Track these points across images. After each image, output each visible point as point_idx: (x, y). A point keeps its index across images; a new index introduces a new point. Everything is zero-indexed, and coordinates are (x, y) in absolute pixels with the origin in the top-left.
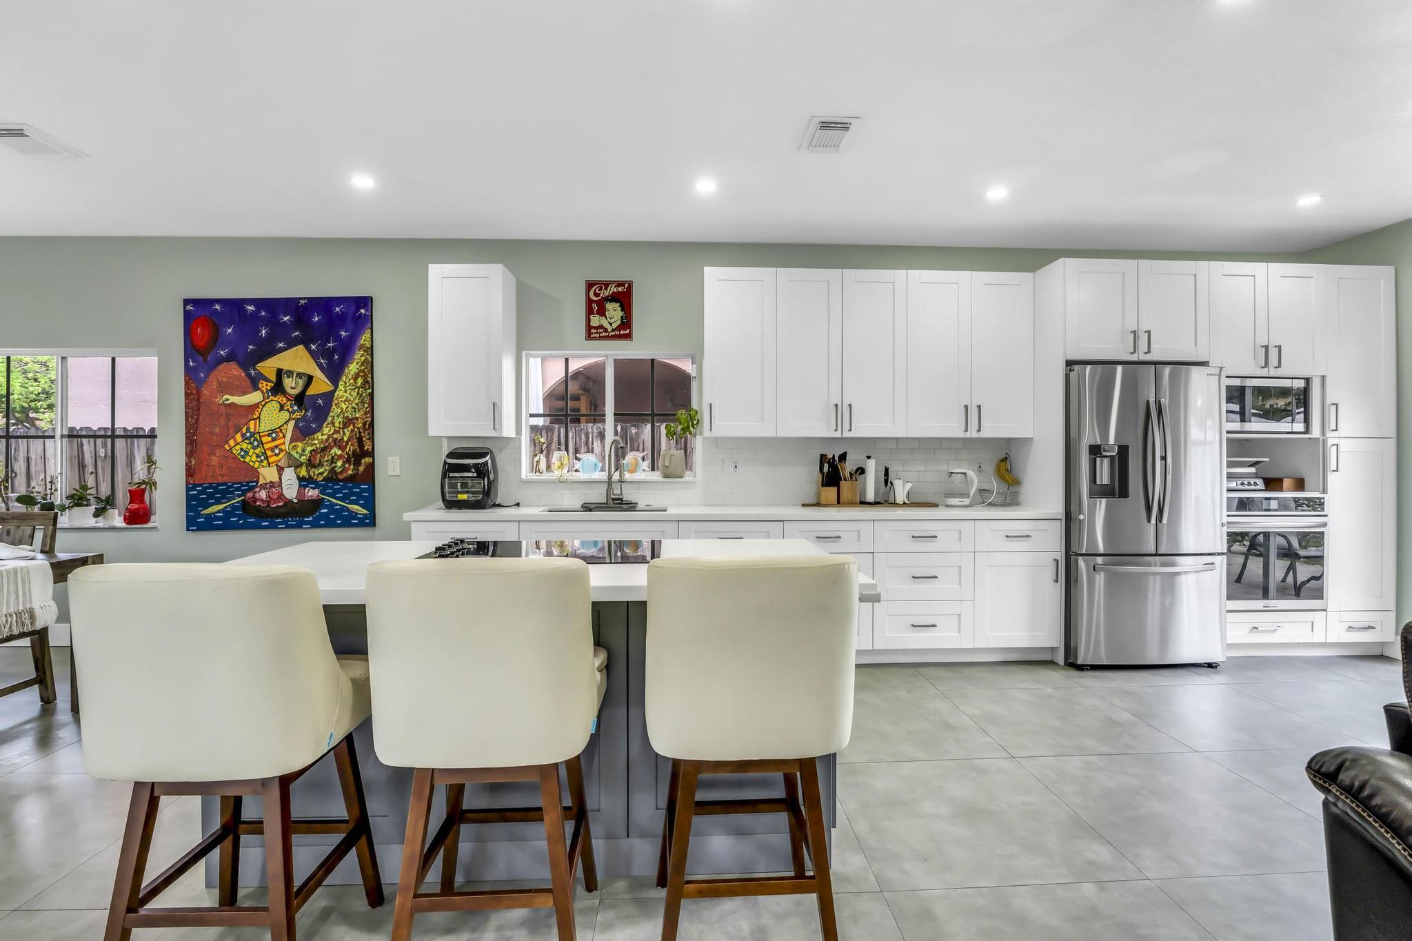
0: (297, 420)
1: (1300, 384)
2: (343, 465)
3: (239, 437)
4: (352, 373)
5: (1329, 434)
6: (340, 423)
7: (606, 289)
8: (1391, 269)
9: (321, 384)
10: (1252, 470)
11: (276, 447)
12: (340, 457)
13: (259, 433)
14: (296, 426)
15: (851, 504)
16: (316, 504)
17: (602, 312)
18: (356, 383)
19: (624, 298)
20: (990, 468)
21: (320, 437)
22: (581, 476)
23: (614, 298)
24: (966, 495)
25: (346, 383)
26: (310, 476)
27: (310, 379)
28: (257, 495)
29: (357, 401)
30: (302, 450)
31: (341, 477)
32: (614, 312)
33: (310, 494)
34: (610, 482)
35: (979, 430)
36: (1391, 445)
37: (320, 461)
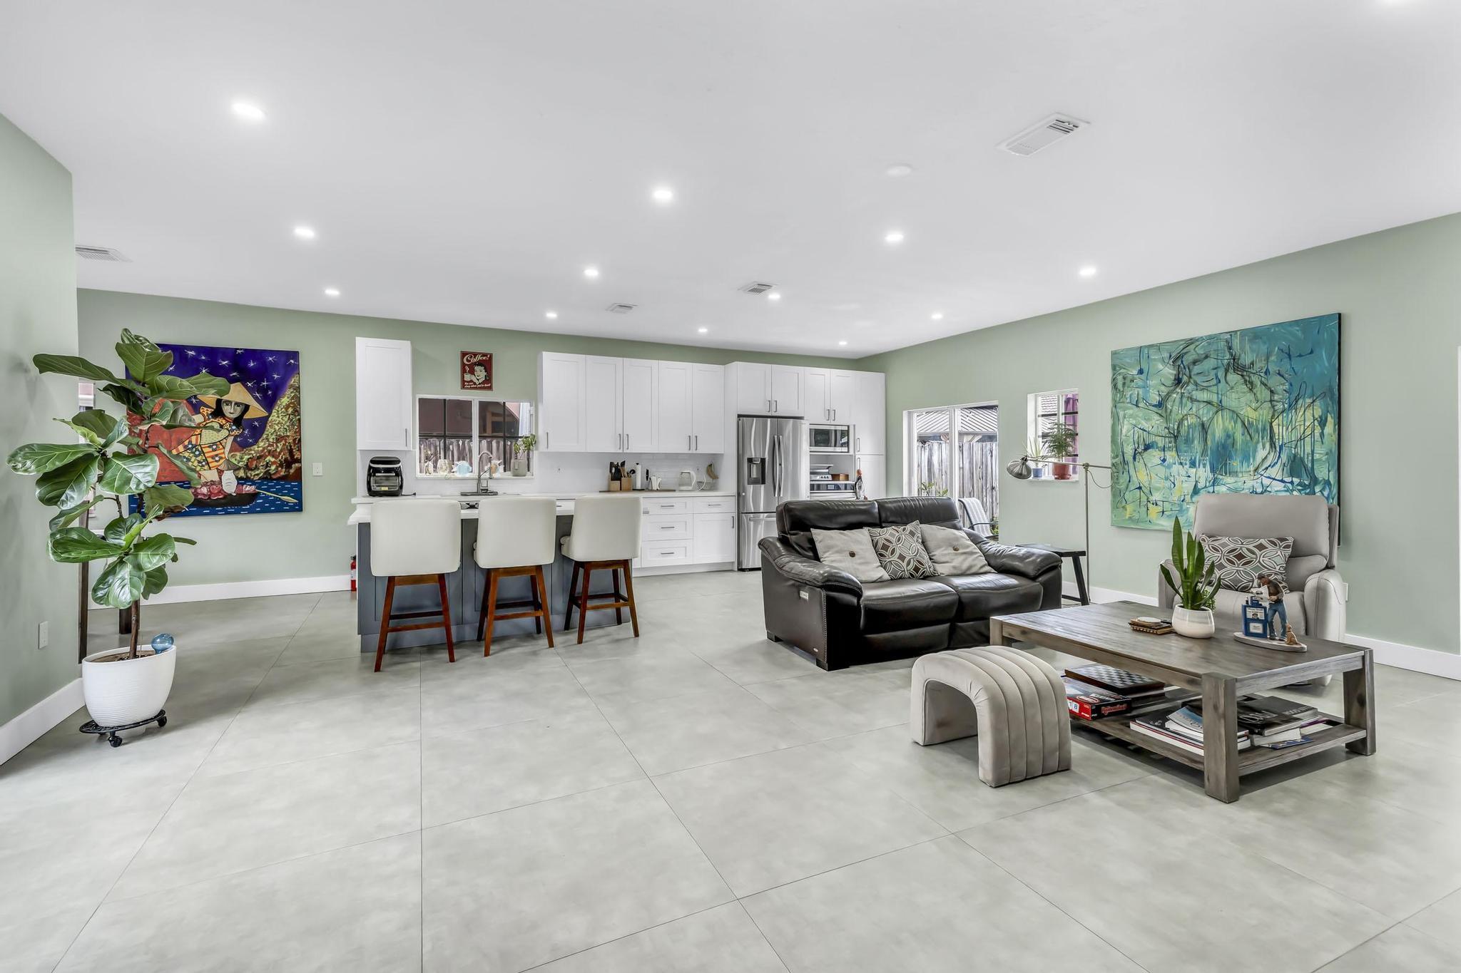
0: (236, 437)
1: (846, 428)
2: (277, 468)
3: (181, 448)
4: (284, 404)
5: (856, 453)
6: (273, 439)
7: (475, 358)
8: (883, 374)
9: (257, 411)
10: (827, 471)
11: (217, 455)
12: (274, 463)
13: (200, 445)
14: (235, 440)
15: (628, 490)
16: (254, 496)
17: (472, 372)
18: (287, 411)
19: (487, 363)
20: (704, 470)
21: (256, 449)
22: (458, 475)
23: (480, 363)
24: (689, 484)
25: (278, 411)
26: (247, 477)
27: (247, 408)
28: (199, 491)
29: (288, 424)
30: (241, 458)
31: (274, 477)
32: (480, 373)
33: (247, 489)
34: (479, 478)
35: (696, 449)
36: (883, 459)
37: (256, 465)
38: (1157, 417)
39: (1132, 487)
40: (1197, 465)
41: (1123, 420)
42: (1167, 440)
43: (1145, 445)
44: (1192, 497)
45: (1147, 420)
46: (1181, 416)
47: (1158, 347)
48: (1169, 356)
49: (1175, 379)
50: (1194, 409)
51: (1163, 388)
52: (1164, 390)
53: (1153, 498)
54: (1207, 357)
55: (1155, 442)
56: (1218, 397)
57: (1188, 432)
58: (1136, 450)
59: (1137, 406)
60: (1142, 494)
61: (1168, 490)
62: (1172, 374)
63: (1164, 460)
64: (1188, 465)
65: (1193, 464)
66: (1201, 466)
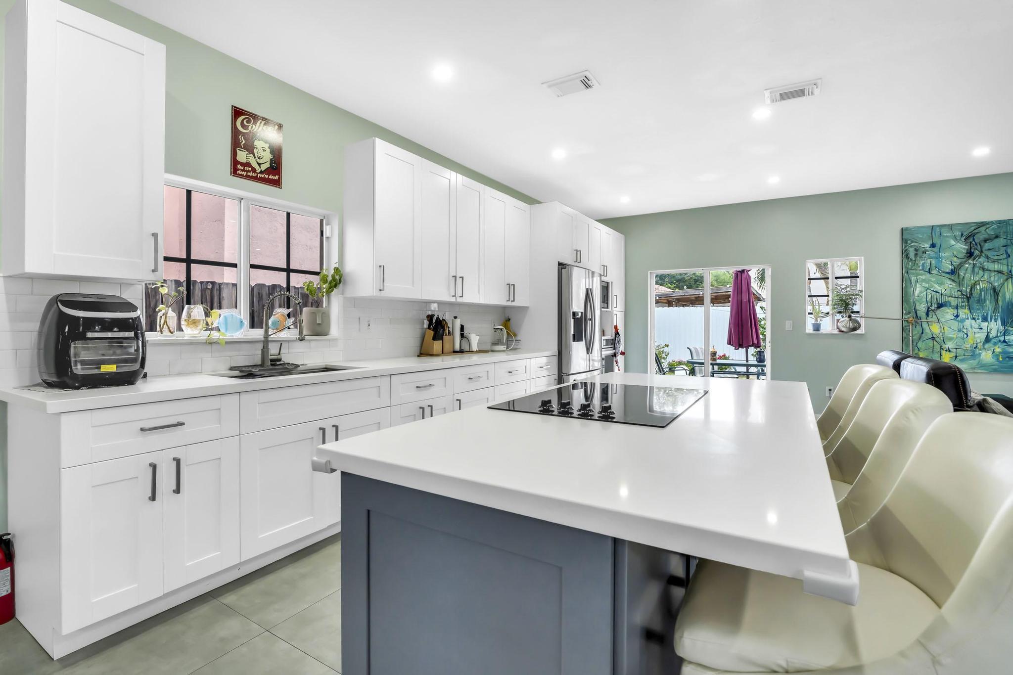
5: (613, 310)
8: (624, 236)
15: (449, 354)
17: (250, 149)
32: (263, 153)
36: (624, 315)
38: (949, 282)
39: (924, 337)
40: (989, 320)
41: (916, 285)
42: (960, 300)
43: (938, 304)
44: (984, 344)
45: (941, 284)
46: (973, 282)
47: (950, 227)
48: (960, 234)
49: (967, 253)
50: (986, 277)
51: (955, 259)
52: (957, 261)
53: (946, 346)
54: (997, 237)
55: (948, 301)
56: (1008, 267)
57: (980, 295)
58: (928, 308)
59: (930, 272)
60: (935, 342)
61: (961, 340)
62: (964, 249)
63: (957, 316)
64: (980, 320)
65: (985, 319)
66: (993, 321)
